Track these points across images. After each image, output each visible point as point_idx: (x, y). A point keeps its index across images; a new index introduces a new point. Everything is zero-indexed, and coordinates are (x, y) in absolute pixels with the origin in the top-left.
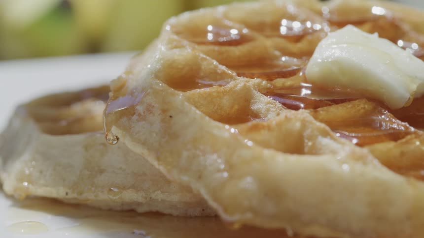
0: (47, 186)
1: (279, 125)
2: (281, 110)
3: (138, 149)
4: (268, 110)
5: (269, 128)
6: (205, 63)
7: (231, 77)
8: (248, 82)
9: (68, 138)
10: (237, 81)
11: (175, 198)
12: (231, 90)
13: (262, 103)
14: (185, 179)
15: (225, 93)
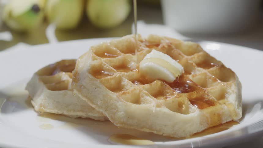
0: (51, 109)
1: (132, 92)
2: (132, 85)
3: (84, 99)
4: (127, 85)
5: (129, 93)
6: (105, 66)
7: (115, 72)
8: (120, 74)
9: (57, 92)
10: (117, 74)
11: (96, 115)
12: (115, 77)
13: (126, 82)
14: (101, 110)
15: (113, 78)
